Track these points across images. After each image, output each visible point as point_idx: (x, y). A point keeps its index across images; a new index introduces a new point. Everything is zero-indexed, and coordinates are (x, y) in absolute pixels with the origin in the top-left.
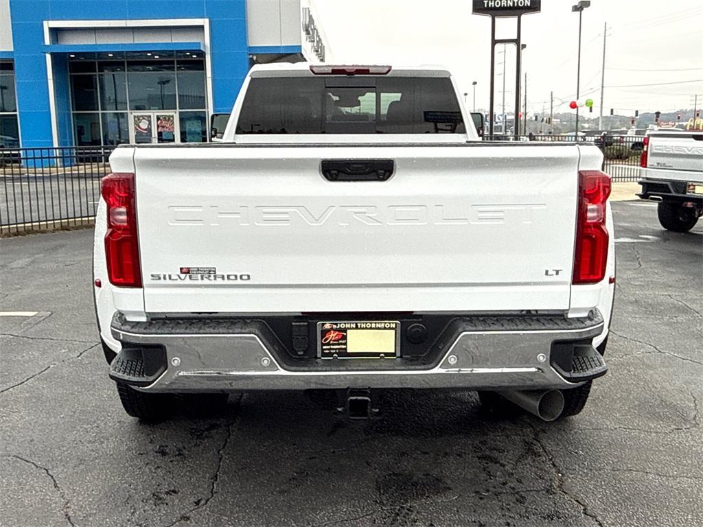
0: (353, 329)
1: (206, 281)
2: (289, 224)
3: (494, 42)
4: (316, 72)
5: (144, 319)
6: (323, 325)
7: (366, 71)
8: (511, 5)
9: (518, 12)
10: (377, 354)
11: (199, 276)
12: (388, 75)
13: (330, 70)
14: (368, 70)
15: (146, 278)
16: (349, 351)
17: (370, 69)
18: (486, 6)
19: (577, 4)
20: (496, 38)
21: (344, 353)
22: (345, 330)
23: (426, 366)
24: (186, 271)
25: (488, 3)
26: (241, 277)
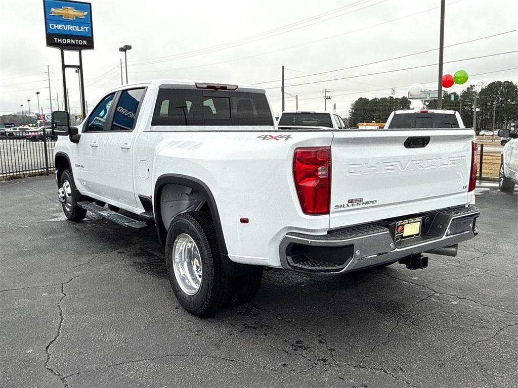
0: (407, 224)
1: (359, 206)
2: (394, 171)
3: (64, 67)
4: (198, 86)
5: (326, 233)
6: (398, 223)
7: (225, 88)
8: (74, 43)
9: (79, 48)
10: (413, 236)
11: (356, 203)
12: (236, 91)
13: (205, 86)
14: (227, 87)
15: (332, 209)
16: (404, 236)
17: (228, 86)
18: (56, 42)
19: (123, 47)
20: (66, 64)
21: (402, 237)
22: (403, 225)
23: (439, 237)
24: (350, 201)
25: (57, 40)
26: (373, 202)
